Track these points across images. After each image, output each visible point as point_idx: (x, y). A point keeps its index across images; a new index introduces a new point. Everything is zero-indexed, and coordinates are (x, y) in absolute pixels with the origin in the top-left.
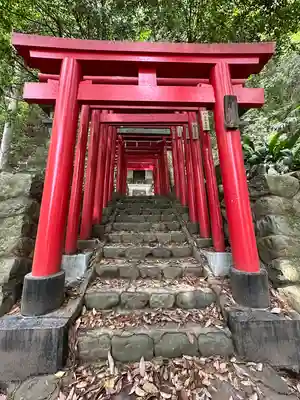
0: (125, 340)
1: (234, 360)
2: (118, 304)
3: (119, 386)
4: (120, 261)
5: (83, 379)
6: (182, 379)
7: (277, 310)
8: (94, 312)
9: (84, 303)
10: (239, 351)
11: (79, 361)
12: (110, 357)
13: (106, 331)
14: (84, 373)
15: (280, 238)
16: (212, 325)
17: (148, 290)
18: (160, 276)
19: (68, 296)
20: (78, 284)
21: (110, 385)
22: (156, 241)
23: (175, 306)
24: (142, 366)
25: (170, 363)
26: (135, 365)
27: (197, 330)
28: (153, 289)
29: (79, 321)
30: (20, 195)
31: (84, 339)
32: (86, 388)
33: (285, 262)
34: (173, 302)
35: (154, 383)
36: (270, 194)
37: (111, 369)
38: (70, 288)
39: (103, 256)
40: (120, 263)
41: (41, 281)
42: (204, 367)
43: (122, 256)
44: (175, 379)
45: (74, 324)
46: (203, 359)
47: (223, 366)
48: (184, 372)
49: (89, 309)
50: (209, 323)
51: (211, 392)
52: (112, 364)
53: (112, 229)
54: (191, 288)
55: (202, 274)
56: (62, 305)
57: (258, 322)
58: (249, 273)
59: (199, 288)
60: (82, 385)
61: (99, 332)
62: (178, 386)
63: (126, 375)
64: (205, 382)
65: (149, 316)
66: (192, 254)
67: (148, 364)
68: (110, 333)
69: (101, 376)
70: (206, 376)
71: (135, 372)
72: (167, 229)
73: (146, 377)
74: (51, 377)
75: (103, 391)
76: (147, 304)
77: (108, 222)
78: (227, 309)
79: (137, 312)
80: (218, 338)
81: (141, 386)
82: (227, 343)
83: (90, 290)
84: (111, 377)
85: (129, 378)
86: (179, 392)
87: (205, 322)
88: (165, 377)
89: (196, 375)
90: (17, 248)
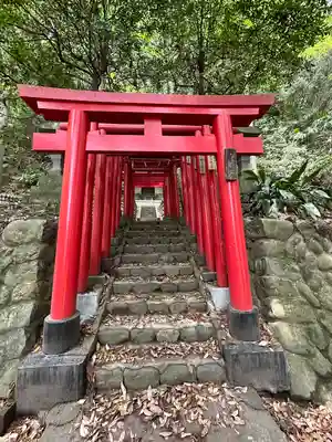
0: (135, 372)
1: (225, 385)
2: (128, 340)
3: (131, 409)
4: (129, 297)
5: (101, 404)
6: (182, 401)
7: (264, 343)
8: (108, 348)
9: (98, 340)
10: (230, 378)
11: (97, 390)
12: (123, 387)
13: (120, 365)
14: (102, 400)
15: (273, 279)
16: (210, 357)
17: (155, 326)
18: (167, 311)
19: (83, 334)
20: (91, 321)
21: (123, 409)
22: (164, 275)
23: (179, 339)
24: (149, 393)
25: (173, 390)
26: (144, 392)
27: (196, 361)
28: (160, 324)
29: (94, 357)
30: (32, 240)
31: (100, 373)
32: (104, 412)
33: (275, 300)
34: (177, 336)
35: (159, 405)
36: (266, 238)
37: (124, 396)
38: (84, 326)
39: (112, 292)
40: (129, 299)
41: (59, 324)
42: (200, 392)
43: (131, 291)
44: (176, 402)
45: (91, 360)
46: (200, 385)
47: (216, 390)
48: (184, 396)
49: (102, 345)
50: (207, 355)
51: (204, 410)
52: (124, 392)
53: (121, 262)
54: (194, 323)
55: (205, 309)
56: (78, 343)
57: (246, 355)
58: (243, 312)
59: (202, 323)
60: (101, 410)
61: (113, 366)
62: (178, 408)
63: (136, 401)
64: (199, 403)
65: (156, 350)
66: (197, 289)
67: (154, 390)
68: (122, 366)
69: (116, 402)
70: (201, 398)
71: (144, 398)
72: (175, 261)
73: (153, 401)
74: (74, 404)
75: (118, 413)
76: (155, 339)
77: (117, 253)
78: (223, 343)
79: (146, 347)
80: (214, 367)
81: (148, 408)
82: (221, 371)
83: (103, 327)
84: (124, 402)
85: (139, 403)
86: (178, 412)
87: (204, 354)
88: (168, 400)
89: (193, 398)
90: (34, 293)
